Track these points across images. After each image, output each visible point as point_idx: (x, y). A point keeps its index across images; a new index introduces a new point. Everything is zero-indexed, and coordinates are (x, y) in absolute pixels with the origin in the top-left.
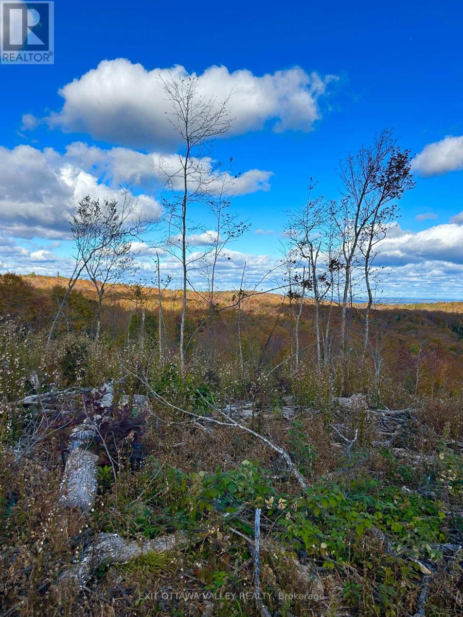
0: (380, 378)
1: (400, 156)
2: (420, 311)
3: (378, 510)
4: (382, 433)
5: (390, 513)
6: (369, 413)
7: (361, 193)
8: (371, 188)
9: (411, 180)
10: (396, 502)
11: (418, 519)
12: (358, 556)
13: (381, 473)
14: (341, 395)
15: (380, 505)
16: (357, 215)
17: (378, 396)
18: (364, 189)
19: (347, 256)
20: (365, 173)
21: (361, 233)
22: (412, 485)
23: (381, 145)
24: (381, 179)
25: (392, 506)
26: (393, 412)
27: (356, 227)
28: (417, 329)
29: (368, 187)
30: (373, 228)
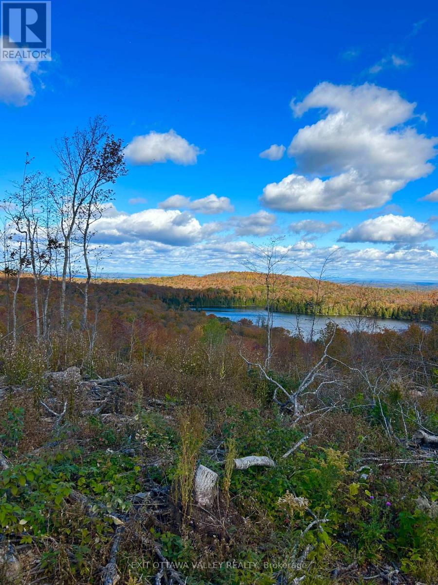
0: (94, 350)
1: (113, 143)
2: (135, 285)
3: (81, 476)
4: (94, 401)
5: (94, 476)
6: (82, 384)
7: (78, 173)
8: (87, 170)
9: (124, 168)
10: (98, 465)
11: (118, 476)
12: (58, 525)
13: (88, 440)
14: (56, 370)
15: (84, 471)
16: (75, 193)
17: (92, 367)
18: (80, 170)
19: (66, 234)
20: (81, 155)
21: (78, 211)
22: (115, 446)
23: (95, 130)
24: (97, 163)
25: (94, 470)
26: (104, 381)
27: (73, 206)
28: (133, 301)
29: (85, 169)
30: (90, 208)
